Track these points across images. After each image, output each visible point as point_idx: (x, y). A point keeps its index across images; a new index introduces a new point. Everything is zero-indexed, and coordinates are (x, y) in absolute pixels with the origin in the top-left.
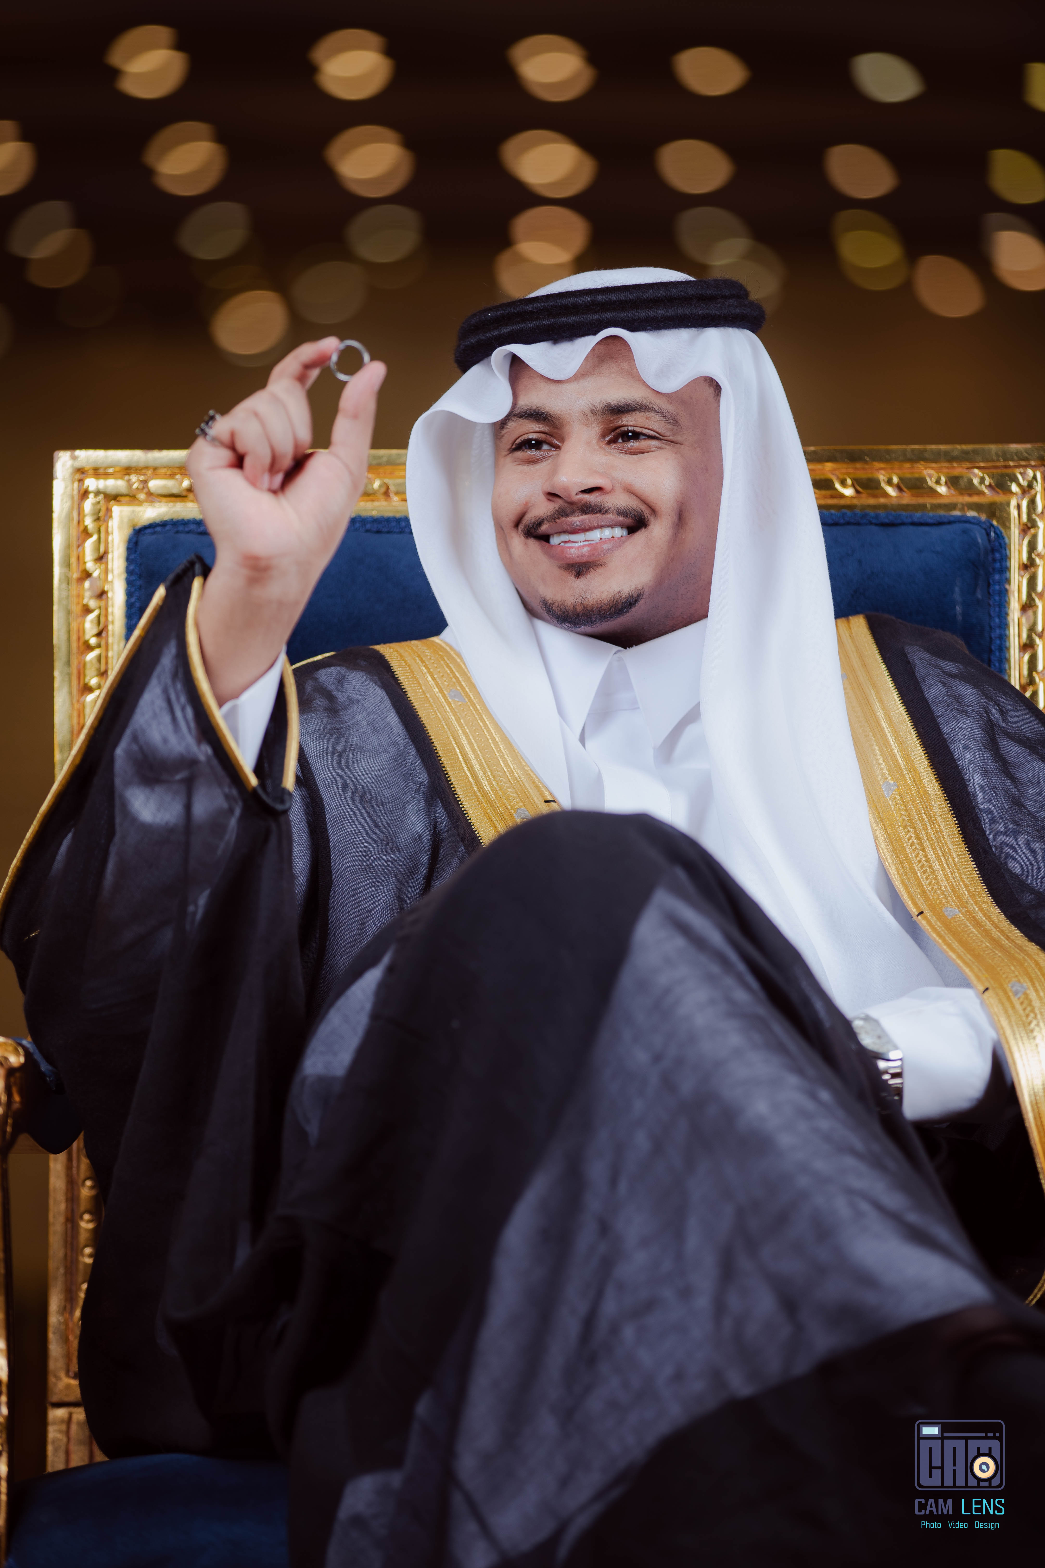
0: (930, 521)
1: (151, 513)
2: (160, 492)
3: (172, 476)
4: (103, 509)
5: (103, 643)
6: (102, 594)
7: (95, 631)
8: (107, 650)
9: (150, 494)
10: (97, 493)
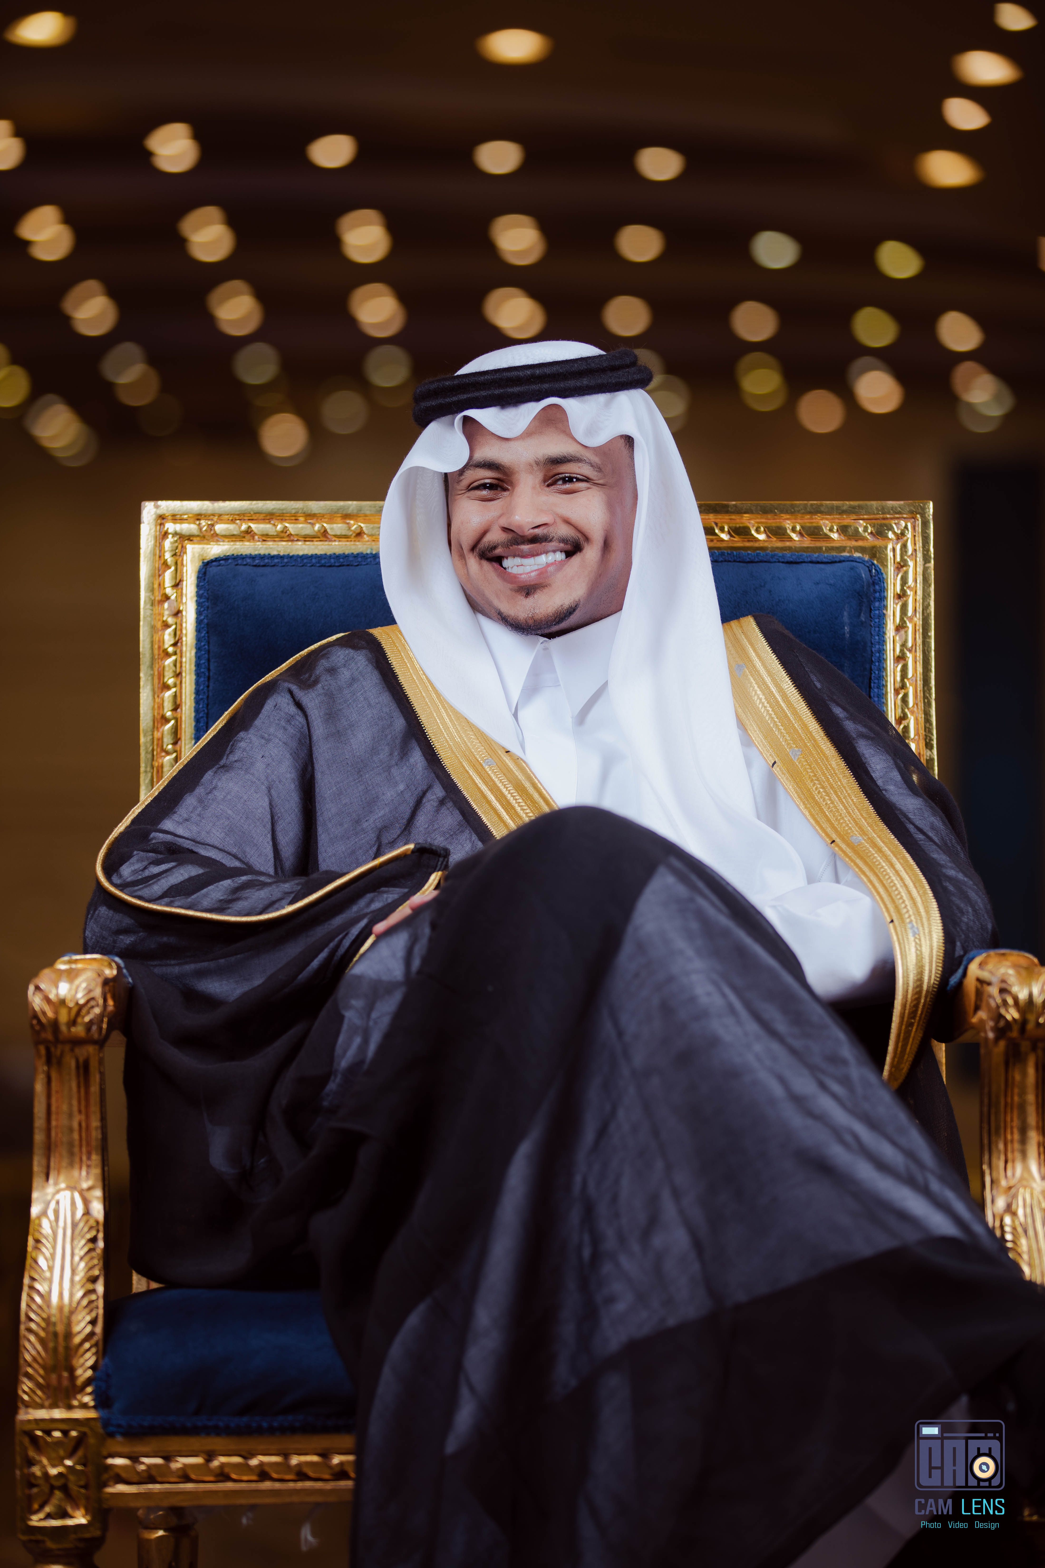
0: (824, 560)
1: (216, 550)
2: (224, 533)
3: (233, 521)
4: (180, 546)
5: (178, 652)
6: (177, 613)
7: (172, 642)
8: (181, 657)
9: (216, 535)
10: (175, 534)
